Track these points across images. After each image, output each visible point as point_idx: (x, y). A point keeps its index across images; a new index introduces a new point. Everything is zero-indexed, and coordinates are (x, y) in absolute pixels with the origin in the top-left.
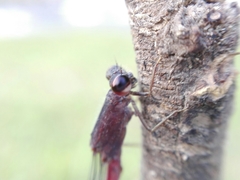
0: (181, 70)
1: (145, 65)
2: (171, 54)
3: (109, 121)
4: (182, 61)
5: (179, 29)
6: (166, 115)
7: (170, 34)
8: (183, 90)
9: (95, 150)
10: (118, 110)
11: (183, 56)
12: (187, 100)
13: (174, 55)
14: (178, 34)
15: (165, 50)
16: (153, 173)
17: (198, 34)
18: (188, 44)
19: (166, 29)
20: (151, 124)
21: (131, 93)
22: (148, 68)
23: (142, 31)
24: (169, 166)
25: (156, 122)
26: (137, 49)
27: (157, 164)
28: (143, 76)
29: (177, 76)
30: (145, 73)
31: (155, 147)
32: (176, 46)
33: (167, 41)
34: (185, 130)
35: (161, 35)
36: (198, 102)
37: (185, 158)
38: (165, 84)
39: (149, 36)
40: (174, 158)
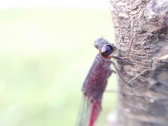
0: (151, 42)
1: (123, 38)
2: (144, 32)
3: (97, 75)
4: (152, 36)
5: (151, 14)
6: (139, 72)
7: (143, 17)
8: (152, 56)
9: (85, 94)
10: (103, 69)
11: (153, 33)
12: (155, 62)
13: (145, 32)
14: (150, 18)
15: (139, 29)
16: (128, 110)
17: (165, 18)
18: (157, 25)
19: (140, 14)
20: (127, 78)
21: (113, 57)
22: (125, 41)
23: (121, 15)
24: (140, 106)
25: (131, 77)
26: (116, 27)
27: (130, 105)
28: (121, 46)
29: (147, 47)
30: (123, 44)
31: (130, 94)
32: (147, 26)
33: (141, 23)
34: (152, 82)
35: (136, 18)
36: (163, 64)
37: (152, 101)
38: (138, 52)
39: (127, 19)
40: (143, 100)
